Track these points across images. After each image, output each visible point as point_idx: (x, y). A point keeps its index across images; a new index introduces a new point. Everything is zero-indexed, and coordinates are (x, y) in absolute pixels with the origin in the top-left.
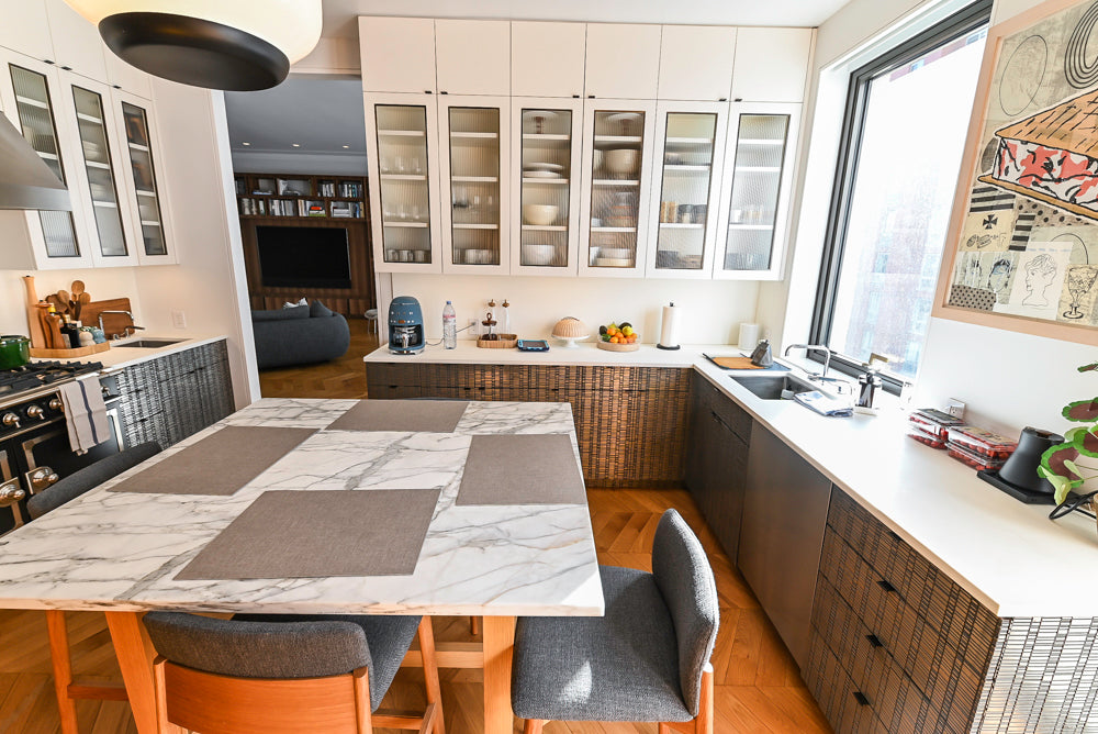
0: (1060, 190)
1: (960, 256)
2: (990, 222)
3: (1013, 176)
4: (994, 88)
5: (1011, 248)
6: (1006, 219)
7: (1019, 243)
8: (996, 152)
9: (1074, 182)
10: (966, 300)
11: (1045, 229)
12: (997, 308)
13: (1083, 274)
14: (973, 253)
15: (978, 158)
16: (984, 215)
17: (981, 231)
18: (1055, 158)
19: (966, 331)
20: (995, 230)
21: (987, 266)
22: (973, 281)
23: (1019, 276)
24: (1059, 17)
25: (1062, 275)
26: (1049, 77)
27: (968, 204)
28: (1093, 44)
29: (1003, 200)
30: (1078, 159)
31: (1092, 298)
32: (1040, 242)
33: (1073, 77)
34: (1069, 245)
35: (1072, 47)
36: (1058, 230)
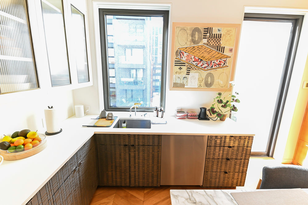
0: (194, 63)
1: (174, 76)
2: (180, 68)
3: (184, 59)
4: (176, 38)
5: (187, 74)
6: (184, 68)
7: (188, 73)
8: (179, 53)
9: (196, 62)
10: (177, 86)
11: (193, 71)
12: (186, 87)
13: (201, 79)
14: (178, 75)
15: (175, 53)
16: (179, 67)
17: (179, 70)
18: (193, 57)
20: (182, 70)
21: (182, 78)
22: (178, 81)
23: (189, 80)
24: (189, 27)
26: (189, 40)
27: (174, 64)
28: (197, 36)
29: (183, 64)
30: (197, 58)
31: (203, 83)
32: (192, 73)
33: (194, 41)
34: (198, 74)
35: (193, 35)
36: (196, 71)
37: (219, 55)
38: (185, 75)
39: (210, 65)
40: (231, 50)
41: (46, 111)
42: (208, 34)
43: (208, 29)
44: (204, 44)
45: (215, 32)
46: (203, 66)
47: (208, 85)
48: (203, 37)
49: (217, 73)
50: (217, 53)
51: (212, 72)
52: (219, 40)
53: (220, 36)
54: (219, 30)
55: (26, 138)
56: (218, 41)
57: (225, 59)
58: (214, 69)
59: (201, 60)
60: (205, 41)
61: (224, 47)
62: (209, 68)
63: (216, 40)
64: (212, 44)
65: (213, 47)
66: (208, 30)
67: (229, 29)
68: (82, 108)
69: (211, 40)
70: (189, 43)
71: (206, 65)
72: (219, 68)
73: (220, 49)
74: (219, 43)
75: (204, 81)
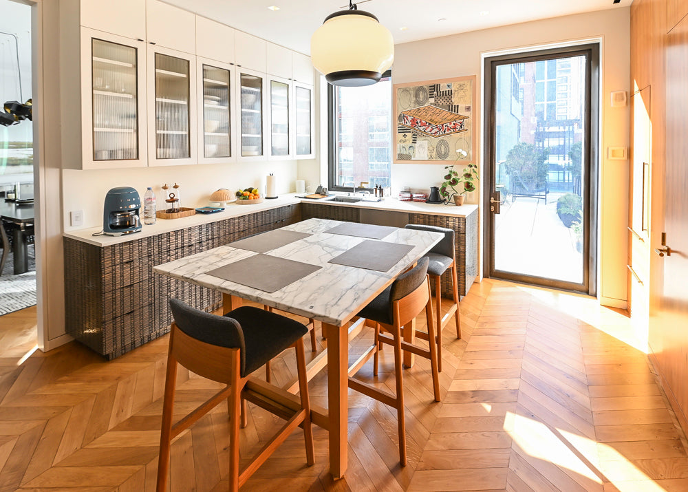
0: (421, 128)
1: (398, 145)
2: (405, 136)
3: (409, 124)
4: (398, 101)
6: (409, 135)
7: (414, 141)
8: (402, 117)
9: (424, 127)
10: (402, 158)
11: (420, 138)
12: (413, 159)
13: (431, 148)
14: (402, 144)
15: (397, 118)
16: (403, 134)
17: (403, 138)
18: (419, 121)
19: (404, 167)
20: (407, 138)
22: (404, 152)
23: (416, 150)
24: (411, 87)
25: (426, 149)
26: (412, 102)
27: (397, 131)
28: (421, 96)
29: (407, 130)
30: (424, 122)
31: (434, 154)
32: (420, 141)
33: (418, 102)
34: (427, 142)
35: (417, 95)
36: (423, 138)
37: (452, 116)
38: (410, 144)
39: (442, 130)
40: (468, 109)
41: (268, 177)
42: (435, 93)
43: (434, 86)
44: (431, 104)
45: (444, 88)
46: (433, 132)
47: (442, 156)
48: (429, 96)
49: (452, 139)
50: (449, 114)
51: (445, 138)
52: (450, 97)
53: (450, 93)
54: (449, 86)
55: (251, 192)
56: (448, 100)
57: (462, 121)
58: (447, 134)
59: (430, 124)
60: (432, 100)
61: (458, 106)
62: (441, 133)
63: (446, 98)
64: (441, 104)
65: (442, 106)
66: (434, 88)
67: (462, 83)
68: (303, 182)
69: (439, 98)
70: (412, 105)
71: (436, 130)
72: (455, 132)
73: (453, 109)
74: (450, 101)
75: (435, 150)
